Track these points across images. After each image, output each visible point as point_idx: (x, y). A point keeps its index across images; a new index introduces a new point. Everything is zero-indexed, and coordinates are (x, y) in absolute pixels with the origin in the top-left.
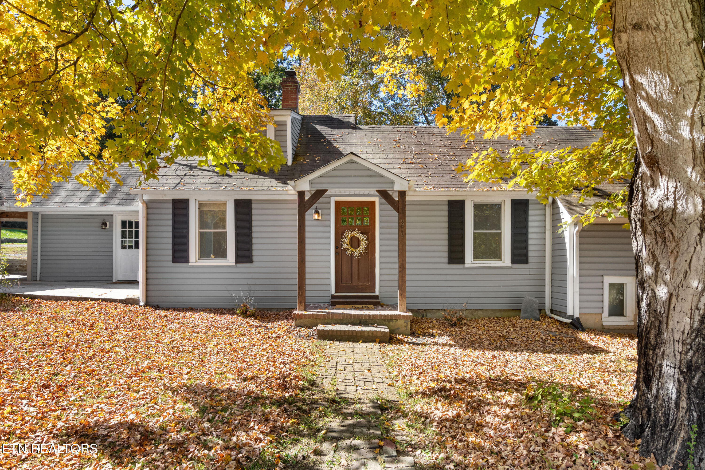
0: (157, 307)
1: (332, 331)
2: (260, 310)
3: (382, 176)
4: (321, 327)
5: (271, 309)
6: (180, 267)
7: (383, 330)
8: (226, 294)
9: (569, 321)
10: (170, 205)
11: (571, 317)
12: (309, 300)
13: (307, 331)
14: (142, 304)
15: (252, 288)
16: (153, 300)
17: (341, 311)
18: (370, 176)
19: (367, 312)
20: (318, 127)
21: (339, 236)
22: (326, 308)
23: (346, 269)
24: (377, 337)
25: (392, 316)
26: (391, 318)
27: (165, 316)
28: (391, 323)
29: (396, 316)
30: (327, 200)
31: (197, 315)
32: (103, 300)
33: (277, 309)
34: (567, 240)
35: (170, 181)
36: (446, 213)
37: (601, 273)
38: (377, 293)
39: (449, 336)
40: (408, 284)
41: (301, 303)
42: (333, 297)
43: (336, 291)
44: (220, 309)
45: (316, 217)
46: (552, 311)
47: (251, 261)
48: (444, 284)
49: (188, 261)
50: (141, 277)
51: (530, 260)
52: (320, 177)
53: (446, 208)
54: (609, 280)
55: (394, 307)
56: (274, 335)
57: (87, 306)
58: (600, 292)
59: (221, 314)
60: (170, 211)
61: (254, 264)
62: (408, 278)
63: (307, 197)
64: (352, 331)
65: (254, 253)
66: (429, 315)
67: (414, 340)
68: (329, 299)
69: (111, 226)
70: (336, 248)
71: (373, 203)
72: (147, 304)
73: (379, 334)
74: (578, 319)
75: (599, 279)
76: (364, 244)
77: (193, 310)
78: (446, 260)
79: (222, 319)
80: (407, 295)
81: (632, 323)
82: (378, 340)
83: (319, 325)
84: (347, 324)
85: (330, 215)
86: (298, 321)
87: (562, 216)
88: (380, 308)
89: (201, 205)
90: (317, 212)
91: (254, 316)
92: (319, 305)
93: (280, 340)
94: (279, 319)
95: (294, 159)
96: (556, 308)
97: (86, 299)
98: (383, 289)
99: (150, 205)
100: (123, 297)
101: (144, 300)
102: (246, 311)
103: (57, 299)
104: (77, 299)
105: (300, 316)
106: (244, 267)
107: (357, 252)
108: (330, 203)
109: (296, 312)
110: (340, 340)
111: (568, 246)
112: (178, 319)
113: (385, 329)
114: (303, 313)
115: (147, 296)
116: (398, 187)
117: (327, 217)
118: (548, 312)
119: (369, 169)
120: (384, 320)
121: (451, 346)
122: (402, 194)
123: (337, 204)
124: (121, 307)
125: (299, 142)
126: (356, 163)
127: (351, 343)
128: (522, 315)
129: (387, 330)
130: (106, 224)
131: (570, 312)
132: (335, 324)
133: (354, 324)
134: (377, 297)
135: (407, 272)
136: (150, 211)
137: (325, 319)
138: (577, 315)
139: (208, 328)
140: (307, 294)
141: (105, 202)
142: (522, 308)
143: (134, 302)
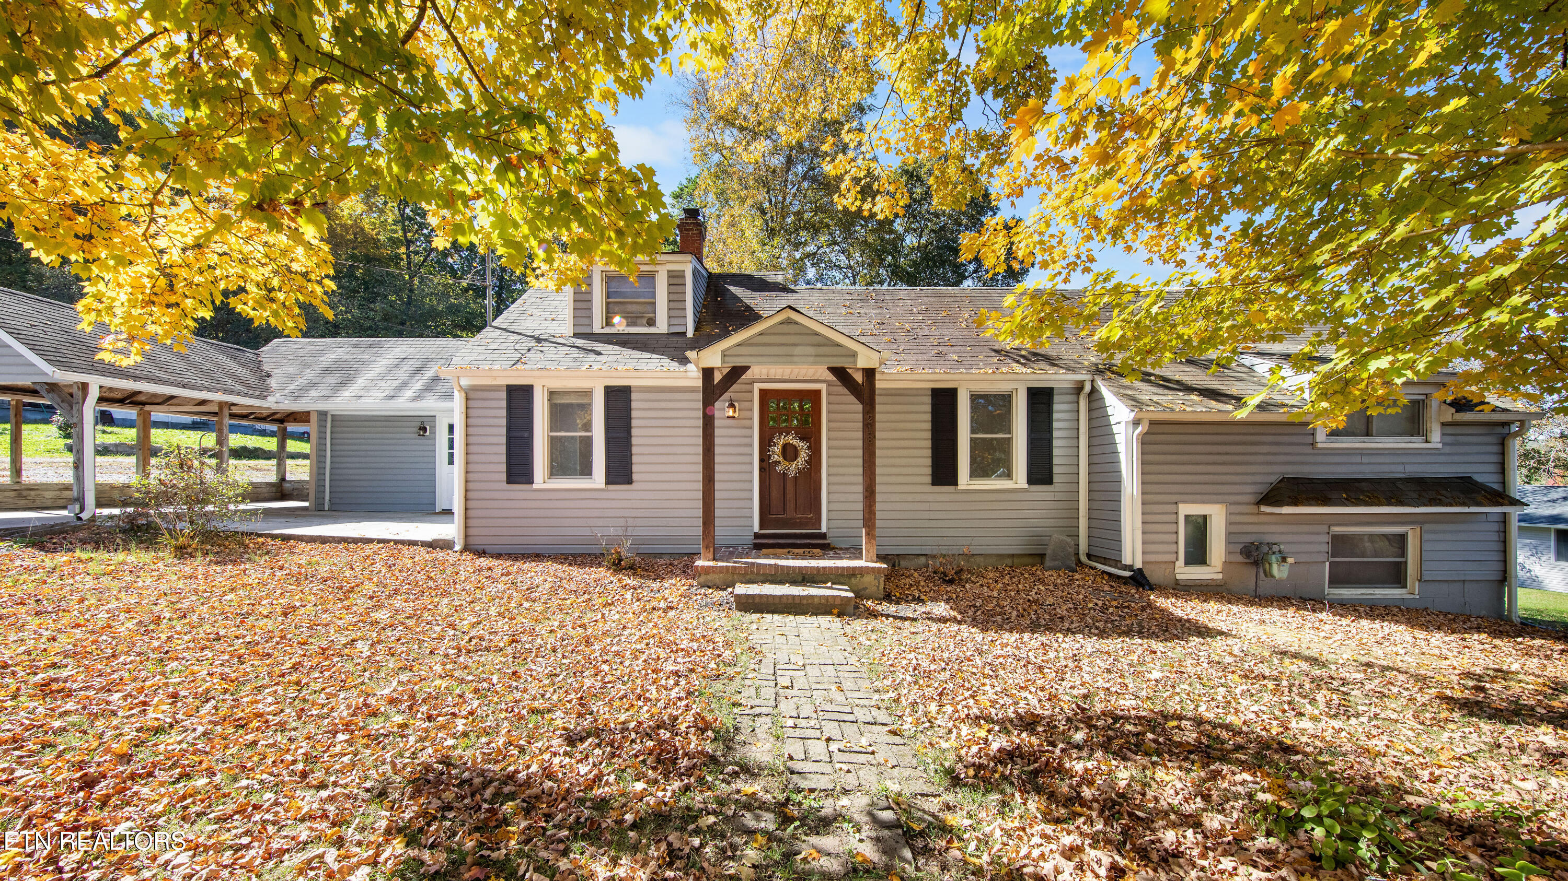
0: (482, 553)
1: (760, 596)
2: (644, 556)
3: (838, 345)
4: (741, 589)
5: (660, 555)
6: (519, 489)
7: (843, 594)
8: (587, 531)
9: (1127, 574)
10: (504, 395)
11: (1129, 568)
12: (719, 541)
13: (718, 595)
14: (457, 547)
15: (630, 522)
16: (474, 541)
17: (772, 562)
18: (819, 345)
19: (814, 563)
20: (732, 289)
21: (766, 443)
22: (748, 555)
23: (775, 493)
24: (834, 606)
25: (854, 568)
26: (852, 573)
27: (490, 569)
28: (853, 580)
29: (861, 568)
30: (748, 387)
31: (541, 567)
32: (397, 542)
33: (671, 555)
34: (1121, 448)
35: (504, 357)
36: (929, 408)
37: (1174, 498)
38: (824, 529)
39: (947, 601)
40: (878, 515)
41: (707, 547)
42: (757, 536)
43: (761, 528)
44: (581, 555)
45: (731, 413)
46: (1089, 556)
47: (630, 481)
48: (925, 515)
49: (531, 482)
50: (457, 507)
51: (1056, 479)
52: (739, 345)
53: (928, 399)
54: (1186, 509)
55: (856, 553)
56: (663, 605)
57: (368, 552)
58: (1172, 528)
59: (582, 565)
60: (504, 404)
61: (634, 486)
62: (878, 506)
63: (718, 377)
64: (793, 597)
65: (635, 468)
66: (904, 563)
67: (893, 609)
68: (750, 540)
69: (433, 432)
70: (762, 460)
71: (818, 393)
72: (466, 548)
73: (838, 601)
74: (1140, 570)
75: (1172, 508)
76: (803, 455)
77: (538, 557)
78: (929, 479)
79: (578, 573)
80: (878, 532)
81: (1220, 576)
82: (835, 611)
83: (738, 585)
84: (781, 582)
85: (751, 410)
86: (703, 579)
87: (1110, 411)
88: (831, 553)
89: (552, 394)
90: (732, 405)
91: (632, 569)
92: (736, 548)
93: (672, 614)
94: (673, 574)
95: (696, 329)
96: (1096, 552)
97: (370, 541)
98: (834, 524)
99: (472, 395)
100: (428, 538)
101: (462, 541)
102: (620, 560)
103: (324, 540)
104: (355, 541)
105: (707, 570)
106: (619, 490)
107: (793, 468)
108: (751, 392)
109: (699, 563)
110: (773, 612)
111: (1123, 457)
112: (509, 574)
113: (843, 592)
114: (711, 564)
115: (466, 536)
116: (862, 363)
117: (746, 414)
118: (1084, 559)
119: (817, 334)
120: (842, 575)
121: (959, 623)
122: (870, 373)
123: (763, 392)
124: (423, 554)
125: (704, 306)
126: (796, 323)
127: (791, 617)
128: (1048, 563)
129: (851, 595)
130: (425, 429)
131: (1127, 560)
132: (764, 582)
133: (794, 583)
134: (824, 536)
135: (878, 497)
136: (471, 403)
137: (746, 574)
138: (1138, 565)
139: (554, 592)
140: (718, 531)
141: (420, 396)
142: (1049, 552)
143: (445, 545)
